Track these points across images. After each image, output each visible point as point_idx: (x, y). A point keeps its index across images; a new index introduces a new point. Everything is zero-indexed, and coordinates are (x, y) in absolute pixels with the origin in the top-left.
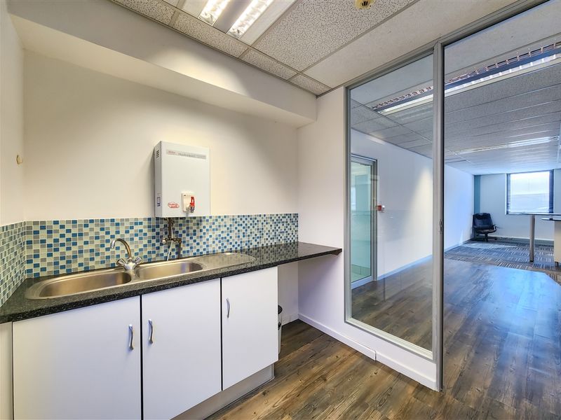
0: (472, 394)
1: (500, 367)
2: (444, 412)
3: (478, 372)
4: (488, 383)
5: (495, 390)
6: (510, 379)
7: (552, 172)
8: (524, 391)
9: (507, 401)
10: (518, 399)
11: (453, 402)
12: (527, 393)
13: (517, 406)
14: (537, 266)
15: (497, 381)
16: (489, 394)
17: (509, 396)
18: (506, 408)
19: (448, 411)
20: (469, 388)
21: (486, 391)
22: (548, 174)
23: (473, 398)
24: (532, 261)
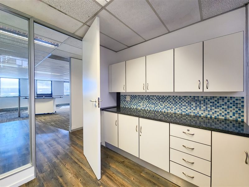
0: (46, 167)
1: (45, 154)
2: (44, 180)
3: (41, 160)
4: (46, 160)
5: (50, 160)
6: (50, 154)
7: (20, 79)
8: (56, 154)
9: (55, 160)
10: (56, 157)
11: (44, 175)
12: (57, 154)
13: (58, 159)
14: (22, 118)
15: (48, 158)
16: (50, 163)
17: (54, 158)
18: (56, 162)
19: (45, 179)
20: (43, 166)
21: (48, 163)
22: (18, 80)
23: (47, 168)
24: (19, 116)
